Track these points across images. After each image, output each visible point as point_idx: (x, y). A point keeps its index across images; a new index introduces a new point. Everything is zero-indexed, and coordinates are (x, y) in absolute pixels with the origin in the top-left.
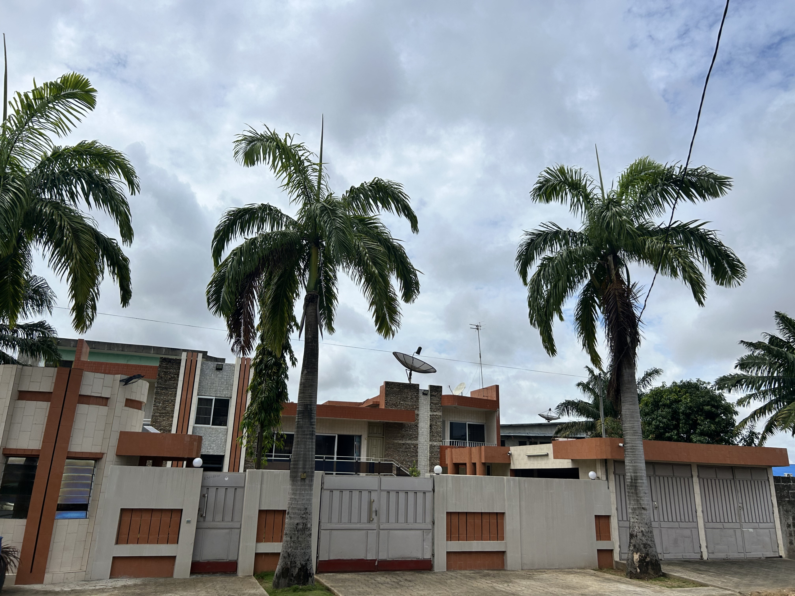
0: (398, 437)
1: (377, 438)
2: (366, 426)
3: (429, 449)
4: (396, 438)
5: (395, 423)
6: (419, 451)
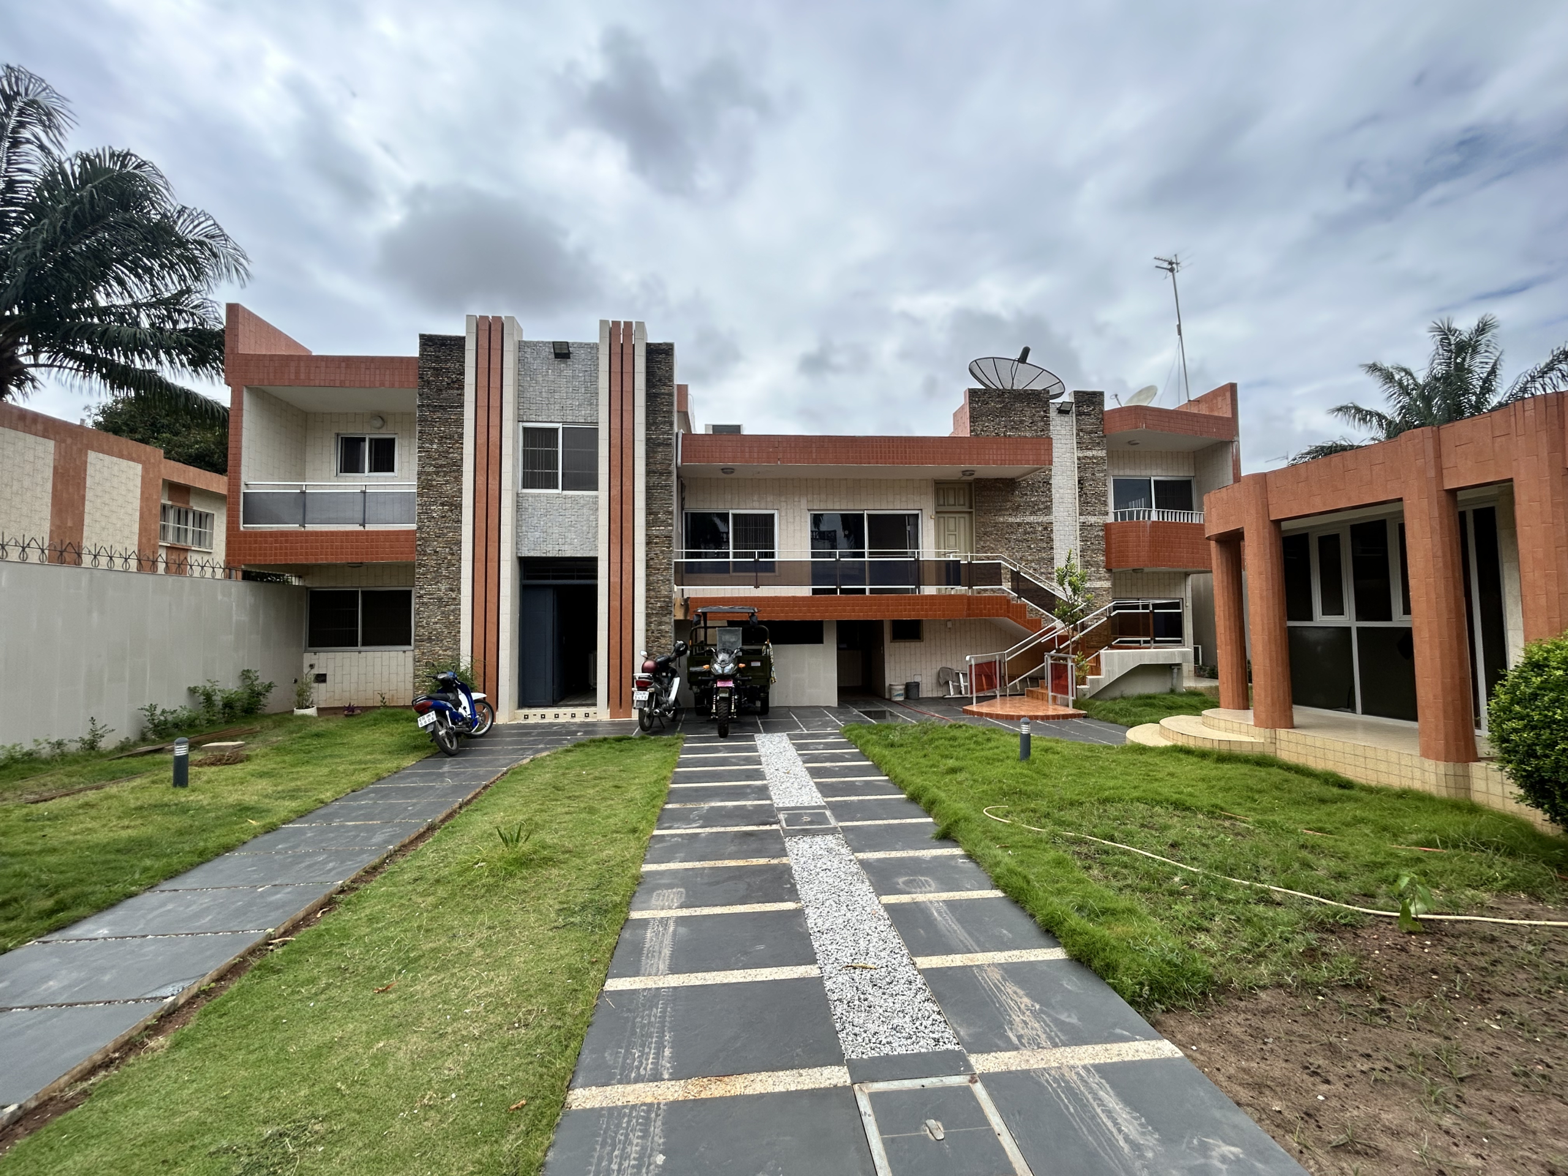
0: (1007, 510)
1: (957, 516)
2: (931, 490)
3: (1078, 533)
4: (1000, 511)
5: (997, 480)
6: (1054, 536)
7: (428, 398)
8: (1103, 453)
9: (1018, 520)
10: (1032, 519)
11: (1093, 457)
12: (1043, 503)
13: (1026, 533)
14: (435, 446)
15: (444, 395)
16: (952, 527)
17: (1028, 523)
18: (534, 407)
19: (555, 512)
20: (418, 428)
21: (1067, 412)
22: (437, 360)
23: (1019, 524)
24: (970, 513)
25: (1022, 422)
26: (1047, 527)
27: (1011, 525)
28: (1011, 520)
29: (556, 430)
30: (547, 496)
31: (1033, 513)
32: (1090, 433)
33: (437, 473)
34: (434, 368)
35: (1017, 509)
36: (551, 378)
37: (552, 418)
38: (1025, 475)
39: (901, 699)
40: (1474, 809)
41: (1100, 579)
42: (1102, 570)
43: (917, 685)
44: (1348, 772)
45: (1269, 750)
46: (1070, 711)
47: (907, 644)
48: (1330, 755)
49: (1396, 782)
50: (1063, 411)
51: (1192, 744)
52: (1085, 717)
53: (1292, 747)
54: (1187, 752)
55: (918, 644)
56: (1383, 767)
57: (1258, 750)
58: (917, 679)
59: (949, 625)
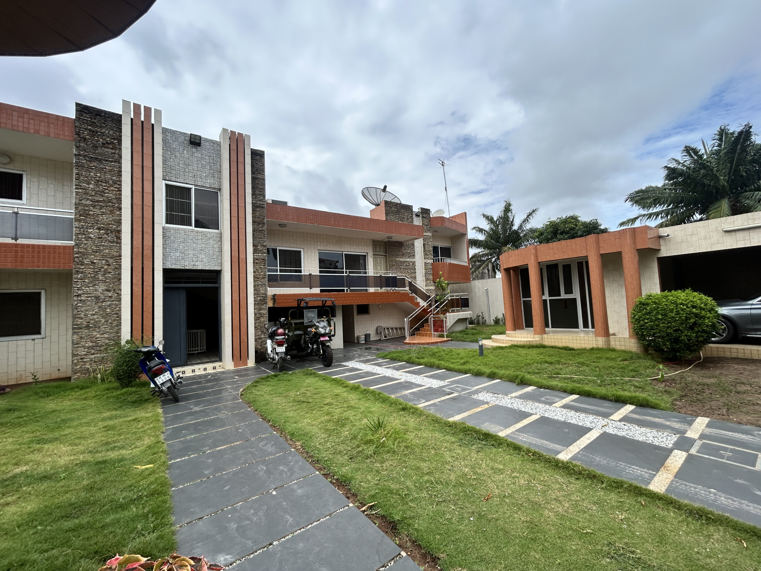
0: (399, 255)
1: (381, 257)
2: (371, 244)
3: (424, 266)
4: (397, 256)
5: (396, 242)
6: (416, 268)
7: (85, 150)
8: (430, 234)
9: (404, 260)
10: (408, 260)
11: (428, 236)
12: (412, 253)
13: (407, 266)
14: (91, 186)
15: (99, 150)
16: (379, 262)
17: (407, 262)
18: (173, 172)
19: (190, 241)
20: (75, 171)
21: (419, 216)
22: (93, 124)
23: (404, 262)
24: (385, 256)
25: (404, 218)
26: (414, 263)
27: (401, 262)
28: (401, 260)
29: (190, 189)
30: (184, 230)
31: (409, 257)
32: (426, 225)
33: (94, 206)
34: (90, 130)
35: (403, 255)
36: (187, 156)
37: (187, 181)
38: (406, 241)
39: (364, 342)
40: (614, 350)
41: (431, 286)
42: (432, 282)
43: (370, 335)
44: (571, 346)
45: (541, 342)
46: (445, 339)
47: (364, 316)
48: (564, 341)
49: (589, 346)
50: (417, 215)
51: (519, 343)
52: (451, 340)
53: (549, 340)
54: (518, 346)
55: (368, 316)
56: (583, 342)
57: (538, 343)
58: (368, 332)
59: (380, 306)
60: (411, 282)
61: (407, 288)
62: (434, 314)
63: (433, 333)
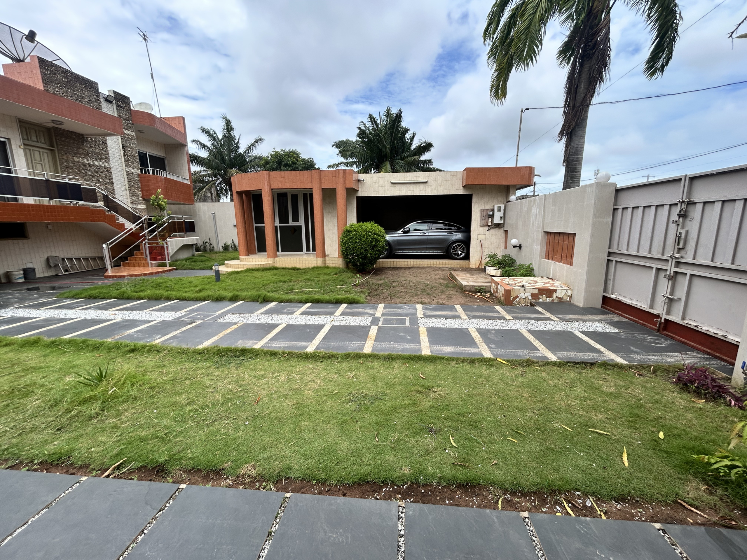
0: (80, 154)
1: (41, 150)
2: (15, 126)
3: (126, 177)
4: (76, 154)
5: (71, 132)
6: (113, 176)
8: (133, 134)
9: (89, 162)
10: (97, 163)
11: (128, 135)
12: (104, 155)
13: (95, 172)
16: (38, 158)
17: (96, 166)
21: (111, 102)
23: (91, 165)
24: (51, 150)
26: (108, 170)
27: (85, 164)
28: (85, 161)
31: (97, 160)
32: (126, 120)
35: (87, 155)
38: (91, 135)
39: (22, 280)
40: (328, 267)
41: (140, 203)
42: (141, 199)
43: (33, 270)
44: (298, 266)
45: (273, 265)
46: (168, 268)
47: (15, 241)
48: (292, 262)
49: (311, 266)
50: (108, 100)
51: (253, 267)
52: (176, 269)
53: (281, 263)
54: (253, 270)
55: (25, 241)
56: (307, 262)
58: (30, 266)
59: (50, 227)
60: (107, 196)
61: (101, 204)
62: (149, 239)
63: (150, 262)
